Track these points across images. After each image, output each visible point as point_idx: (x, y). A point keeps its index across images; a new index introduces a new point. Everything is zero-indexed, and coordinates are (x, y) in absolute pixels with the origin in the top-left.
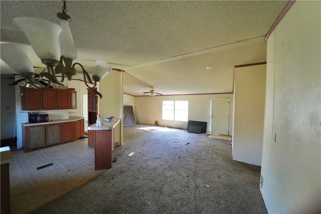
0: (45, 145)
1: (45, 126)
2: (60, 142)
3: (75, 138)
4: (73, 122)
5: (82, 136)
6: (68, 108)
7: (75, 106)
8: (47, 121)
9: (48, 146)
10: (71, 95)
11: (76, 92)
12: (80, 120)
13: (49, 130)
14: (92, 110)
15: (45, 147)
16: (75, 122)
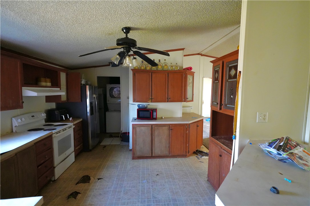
0: (151, 156)
1: (152, 126)
2: (168, 154)
3: (187, 151)
4: (187, 124)
5: (199, 150)
6: (181, 101)
7: (192, 97)
8: (155, 119)
9: (154, 157)
10: (186, 78)
11: (193, 74)
12: (197, 122)
13: (156, 133)
14: (220, 109)
15: (151, 157)
16: (189, 124)
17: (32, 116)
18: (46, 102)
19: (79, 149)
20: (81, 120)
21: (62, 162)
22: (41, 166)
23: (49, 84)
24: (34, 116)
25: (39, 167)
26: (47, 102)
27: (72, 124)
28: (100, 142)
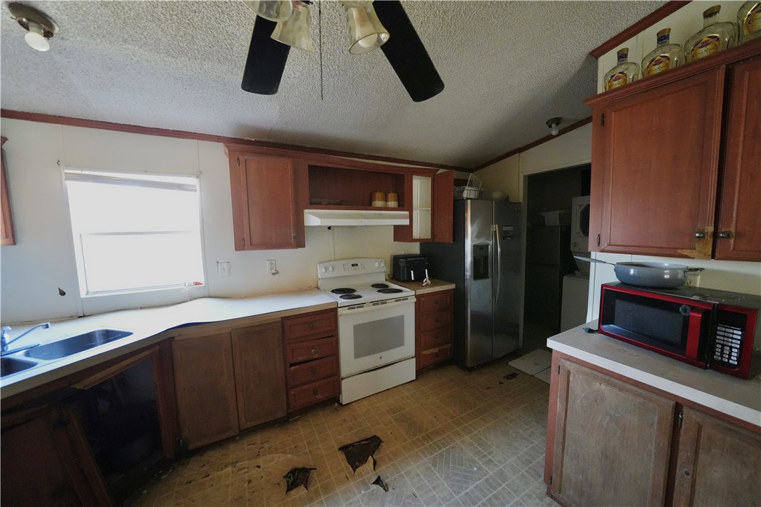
17: (353, 265)
18: (394, 240)
19: (437, 354)
20: (452, 286)
21: (365, 372)
22: (298, 367)
23: (392, 204)
24: (357, 265)
25: (292, 368)
26: (396, 239)
27: (413, 293)
28: (516, 354)
